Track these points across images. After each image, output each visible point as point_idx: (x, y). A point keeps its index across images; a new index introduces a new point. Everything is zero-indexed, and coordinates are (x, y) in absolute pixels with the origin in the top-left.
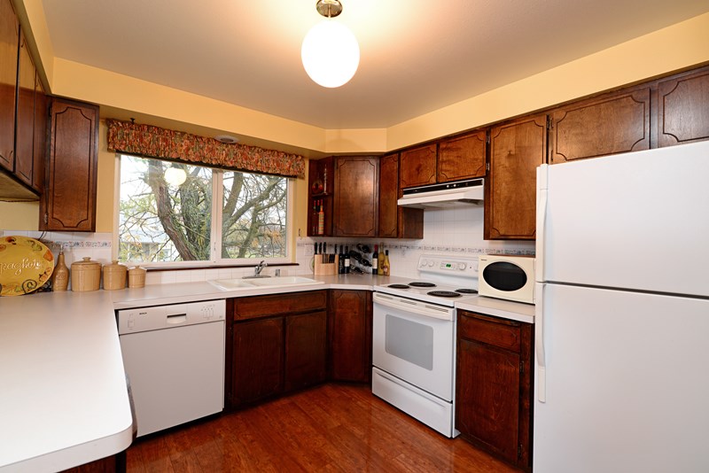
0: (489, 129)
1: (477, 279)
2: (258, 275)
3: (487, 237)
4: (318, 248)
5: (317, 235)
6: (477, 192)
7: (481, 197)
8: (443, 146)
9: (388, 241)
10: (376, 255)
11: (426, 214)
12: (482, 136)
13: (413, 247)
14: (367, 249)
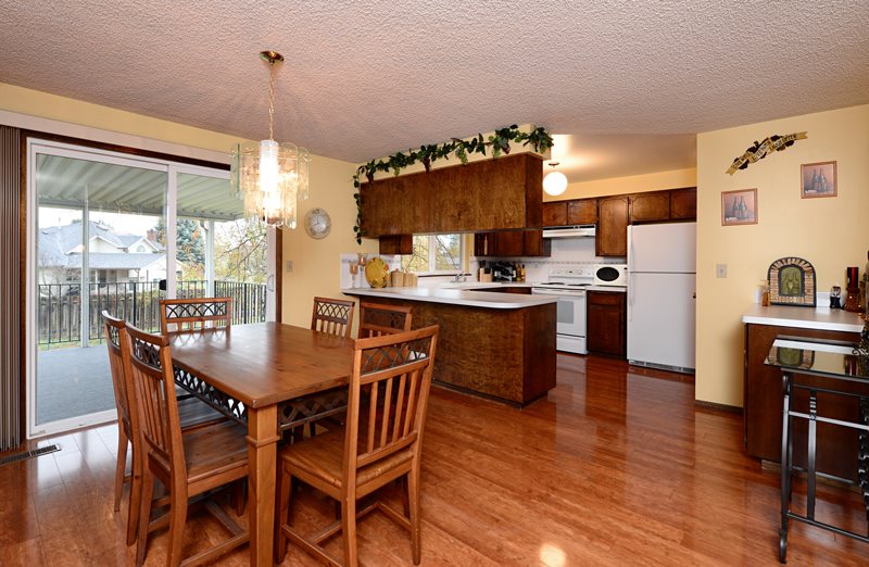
0: (598, 199)
1: (593, 278)
2: (457, 281)
3: (597, 255)
4: (482, 264)
5: (483, 255)
6: (592, 231)
7: (594, 234)
8: (571, 204)
9: (523, 259)
10: (514, 268)
11: (553, 242)
12: (595, 202)
13: (544, 263)
14: (508, 264)
